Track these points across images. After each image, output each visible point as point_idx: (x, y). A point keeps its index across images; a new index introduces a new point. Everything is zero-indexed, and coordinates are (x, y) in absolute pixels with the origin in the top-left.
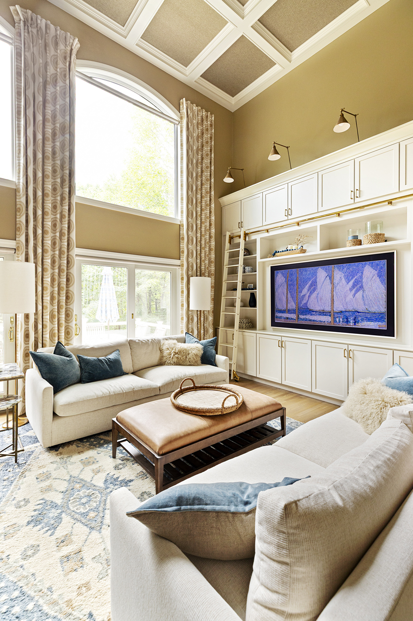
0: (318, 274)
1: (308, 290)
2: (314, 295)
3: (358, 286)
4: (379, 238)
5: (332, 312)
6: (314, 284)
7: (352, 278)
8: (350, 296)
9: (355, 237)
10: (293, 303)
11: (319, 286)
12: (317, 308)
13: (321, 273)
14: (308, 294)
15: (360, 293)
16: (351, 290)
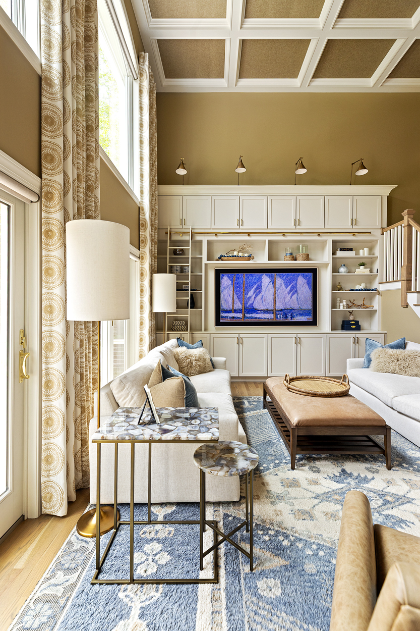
0: (263, 280)
1: (254, 293)
2: (259, 297)
3: (294, 290)
5: (274, 310)
6: (259, 288)
7: (290, 285)
8: (289, 298)
9: (292, 254)
10: (240, 304)
11: (263, 289)
12: (262, 308)
13: (266, 279)
14: (254, 296)
15: (295, 296)
16: (289, 293)
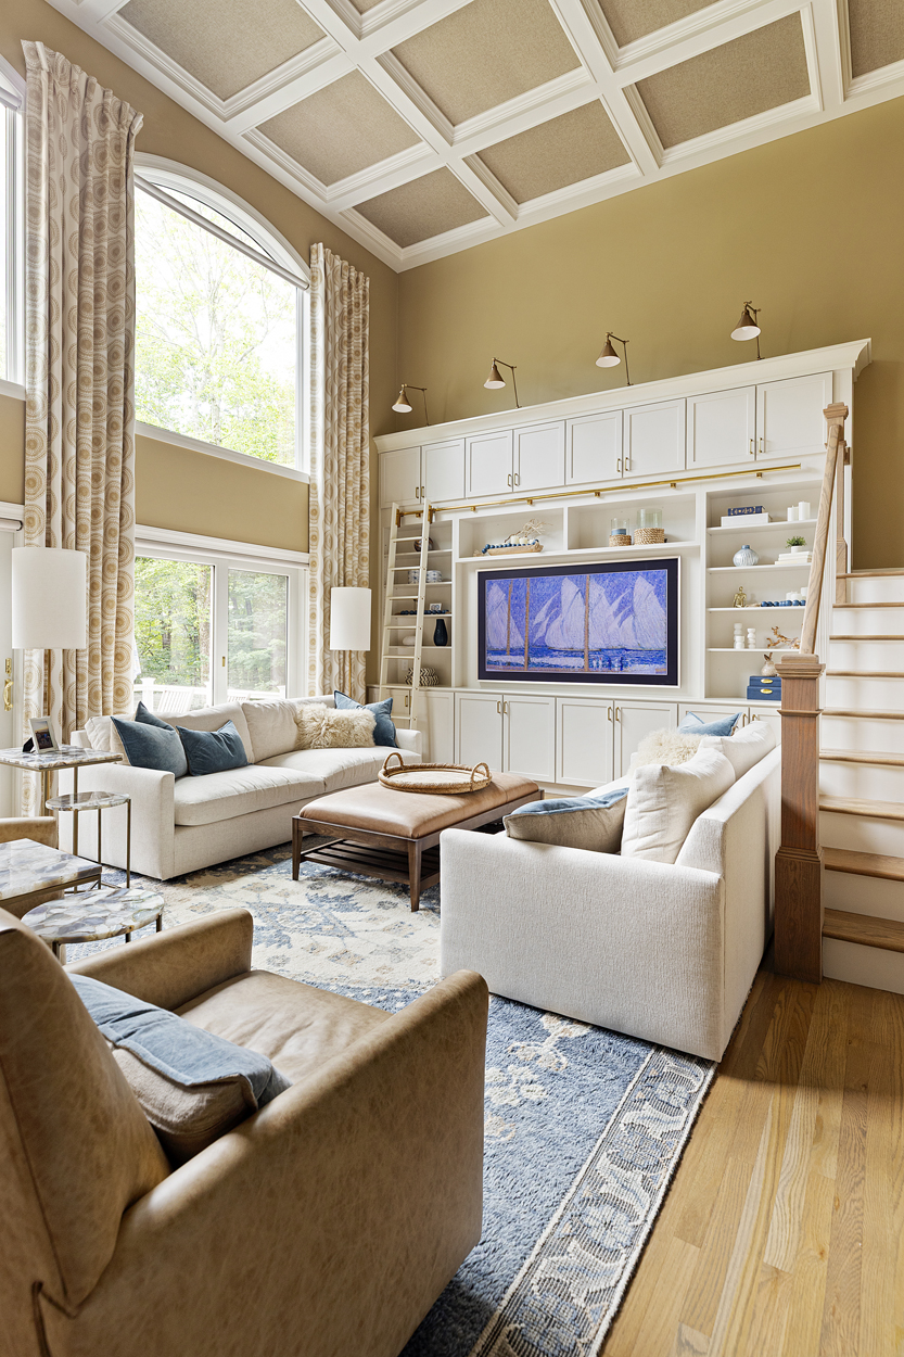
0: (563, 589)
1: (547, 615)
2: (556, 623)
3: (627, 609)
4: (658, 536)
5: (586, 651)
6: (557, 604)
7: (617, 597)
8: (615, 624)
9: (623, 532)
10: (520, 637)
11: (565, 607)
12: (562, 645)
13: (569, 586)
14: (546, 622)
15: (630, 618)
16: (616, 615)
